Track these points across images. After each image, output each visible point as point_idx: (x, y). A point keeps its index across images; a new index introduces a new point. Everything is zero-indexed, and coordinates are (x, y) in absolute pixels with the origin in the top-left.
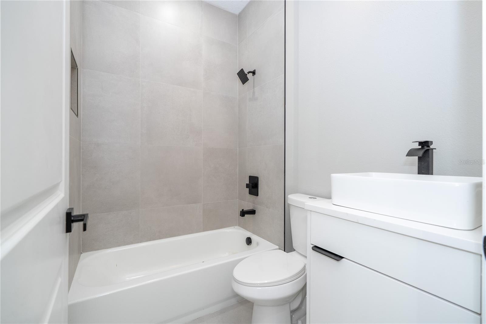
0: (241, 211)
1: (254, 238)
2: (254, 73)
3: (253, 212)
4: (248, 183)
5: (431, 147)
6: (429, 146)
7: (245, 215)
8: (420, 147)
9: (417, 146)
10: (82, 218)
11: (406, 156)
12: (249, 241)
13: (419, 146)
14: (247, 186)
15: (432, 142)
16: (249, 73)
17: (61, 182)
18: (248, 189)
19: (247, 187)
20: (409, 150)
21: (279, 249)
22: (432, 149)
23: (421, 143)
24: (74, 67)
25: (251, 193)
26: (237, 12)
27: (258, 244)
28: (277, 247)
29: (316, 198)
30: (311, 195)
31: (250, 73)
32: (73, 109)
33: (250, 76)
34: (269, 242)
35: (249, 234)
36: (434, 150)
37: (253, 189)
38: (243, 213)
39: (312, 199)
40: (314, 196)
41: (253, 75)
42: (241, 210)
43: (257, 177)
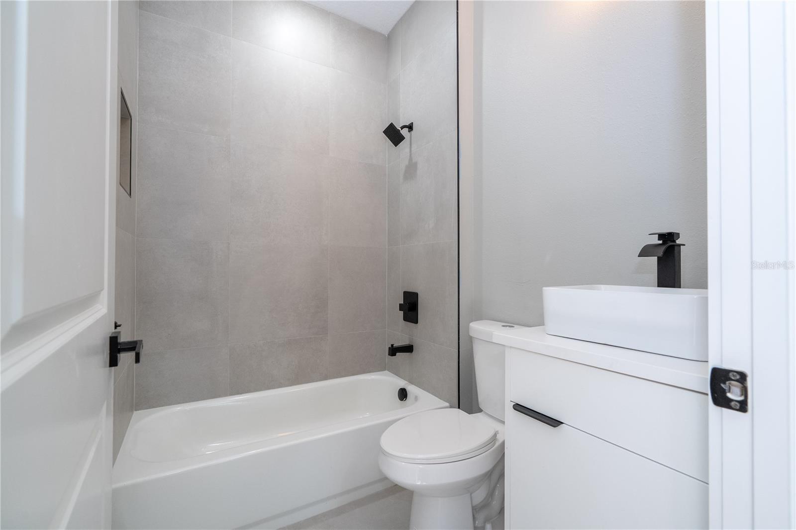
0: (389, 348)
1: (411, 389)
2: (410, 127)
3: (409, 349)
4: (402, 303)
5: (678, 242)
6: (674, 241)
7: (397, 354)
8: (661, 242)
9: (655, 240)
10: (133, 347)
11: (639, 256)
12: (403, 394)
13: (659, 240)
14: (401, 307)
15: (679, 234)
16: (402, 128)
17: (102, 290)
18: (403, 312)
19: (400, 310)
20: (643, 246)
21: (451, 407)
22: (679, 245)
23: (661, 236)
24: (125, 116)
25: (406, 318)
26: (385, 31)
27: (416, 398)
28: (447, 404)
29: (512, 327)
30: (506, 323)
31: (404, 129)
32: (123, 185)
33: (404, 132)
34: (435, 396)
35: (402, 383)
36: (681, 246)
37: (410, 312)
38: (394, 351)
39: (508, 328)
40: (510, 324)
41: (409, 132)
42: (390, 346)
43: (415, 293)
